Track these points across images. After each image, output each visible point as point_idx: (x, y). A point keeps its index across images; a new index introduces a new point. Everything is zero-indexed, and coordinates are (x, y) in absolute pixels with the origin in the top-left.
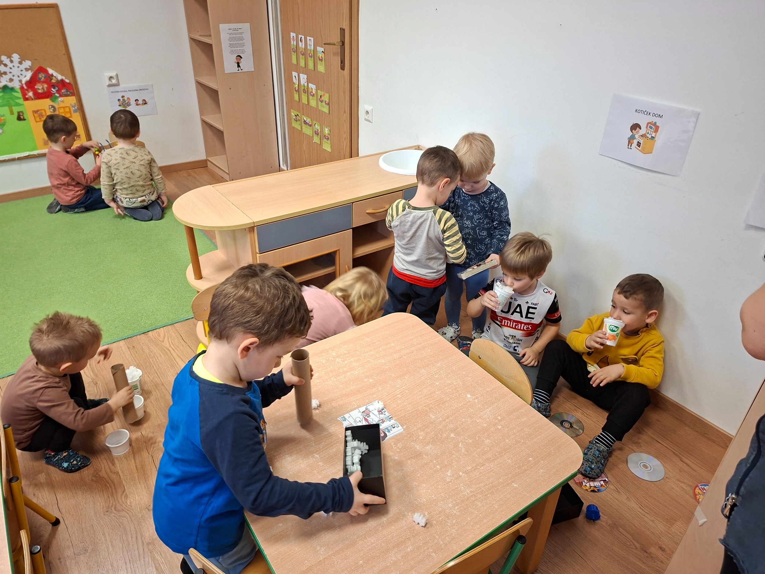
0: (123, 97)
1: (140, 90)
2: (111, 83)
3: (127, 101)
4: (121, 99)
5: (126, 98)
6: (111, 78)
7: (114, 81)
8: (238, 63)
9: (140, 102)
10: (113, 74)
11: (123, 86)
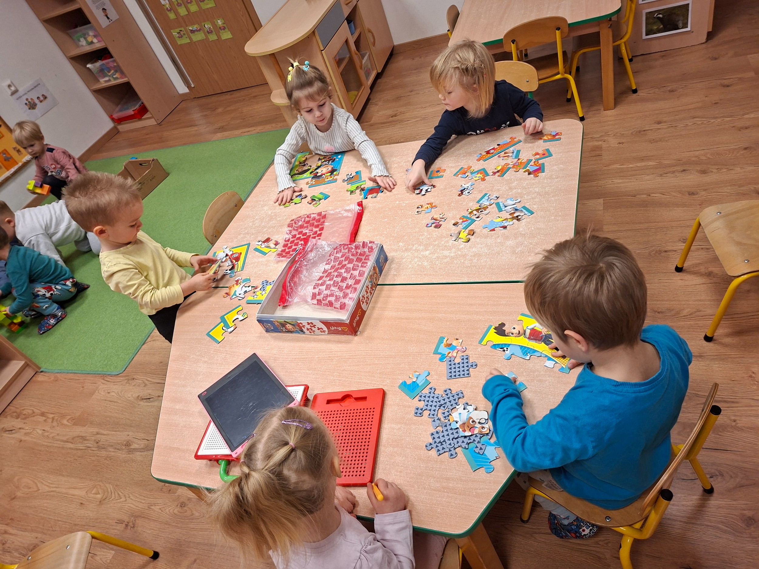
0: (27, 99)
1: (35, 87)
2: (12, 91)
3: (32, 102)
4: (27, 102)
5: (30, 100)
6: (9, 86)
7: (13, 88)
8: (106, 16)
9: (42, 98)
10: (8, 82)
11: (21, 90)
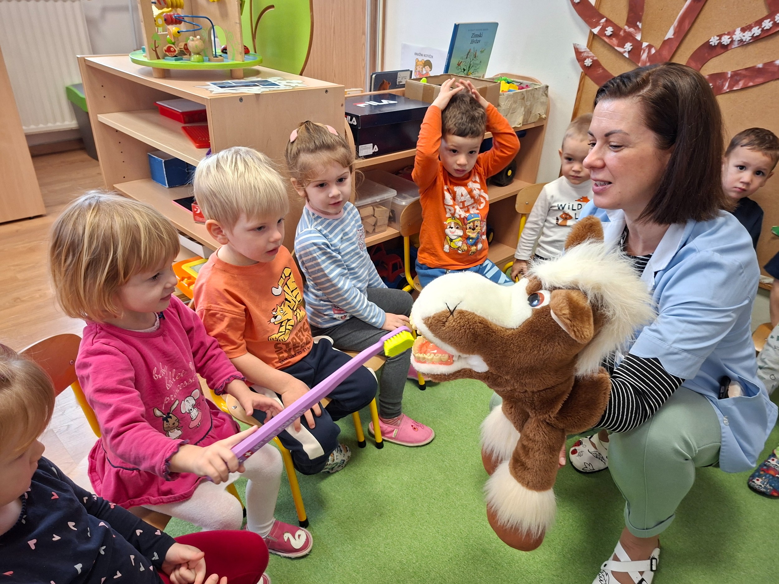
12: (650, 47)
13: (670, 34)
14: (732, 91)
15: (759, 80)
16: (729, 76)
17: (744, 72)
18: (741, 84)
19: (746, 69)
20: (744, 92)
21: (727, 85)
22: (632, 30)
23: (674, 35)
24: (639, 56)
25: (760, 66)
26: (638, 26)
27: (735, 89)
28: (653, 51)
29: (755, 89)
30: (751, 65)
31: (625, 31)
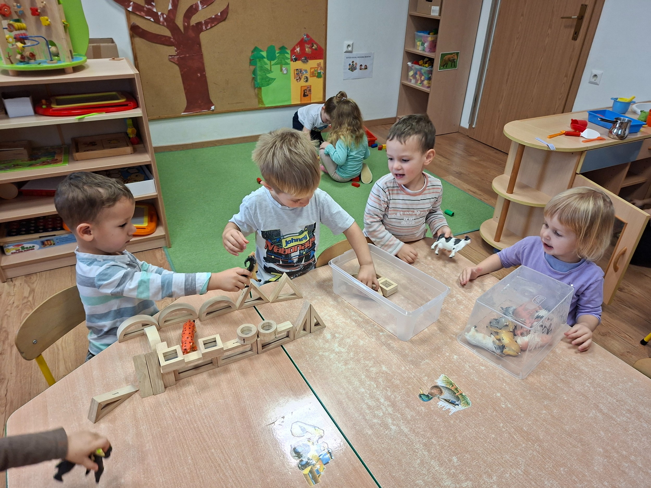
0: (353, 62)
2: (348, 50)
3: (355, 66)
4: (351, 64)
6: (349, 46)
7: (350, 49)
9: (363, 67)
10: (350, 43)
11: (354, 53)
12: (162, 14)
13: (170, 7)
14: (207, 29)
15: (216, 23)
16: (203, 23)
17: (208, 20)
18: (209, 26)
19: (209, 19)
20: (212, 29)
21: (204, 27)
22: (150, 7)
23: (172, 7)
24: (159, 20)
25: (213, 16)
26: (152, 5)
27: (208, 28)
28: (165, 16)
29: (216, 27)
30: (210, 17)
31: (146, 8)
